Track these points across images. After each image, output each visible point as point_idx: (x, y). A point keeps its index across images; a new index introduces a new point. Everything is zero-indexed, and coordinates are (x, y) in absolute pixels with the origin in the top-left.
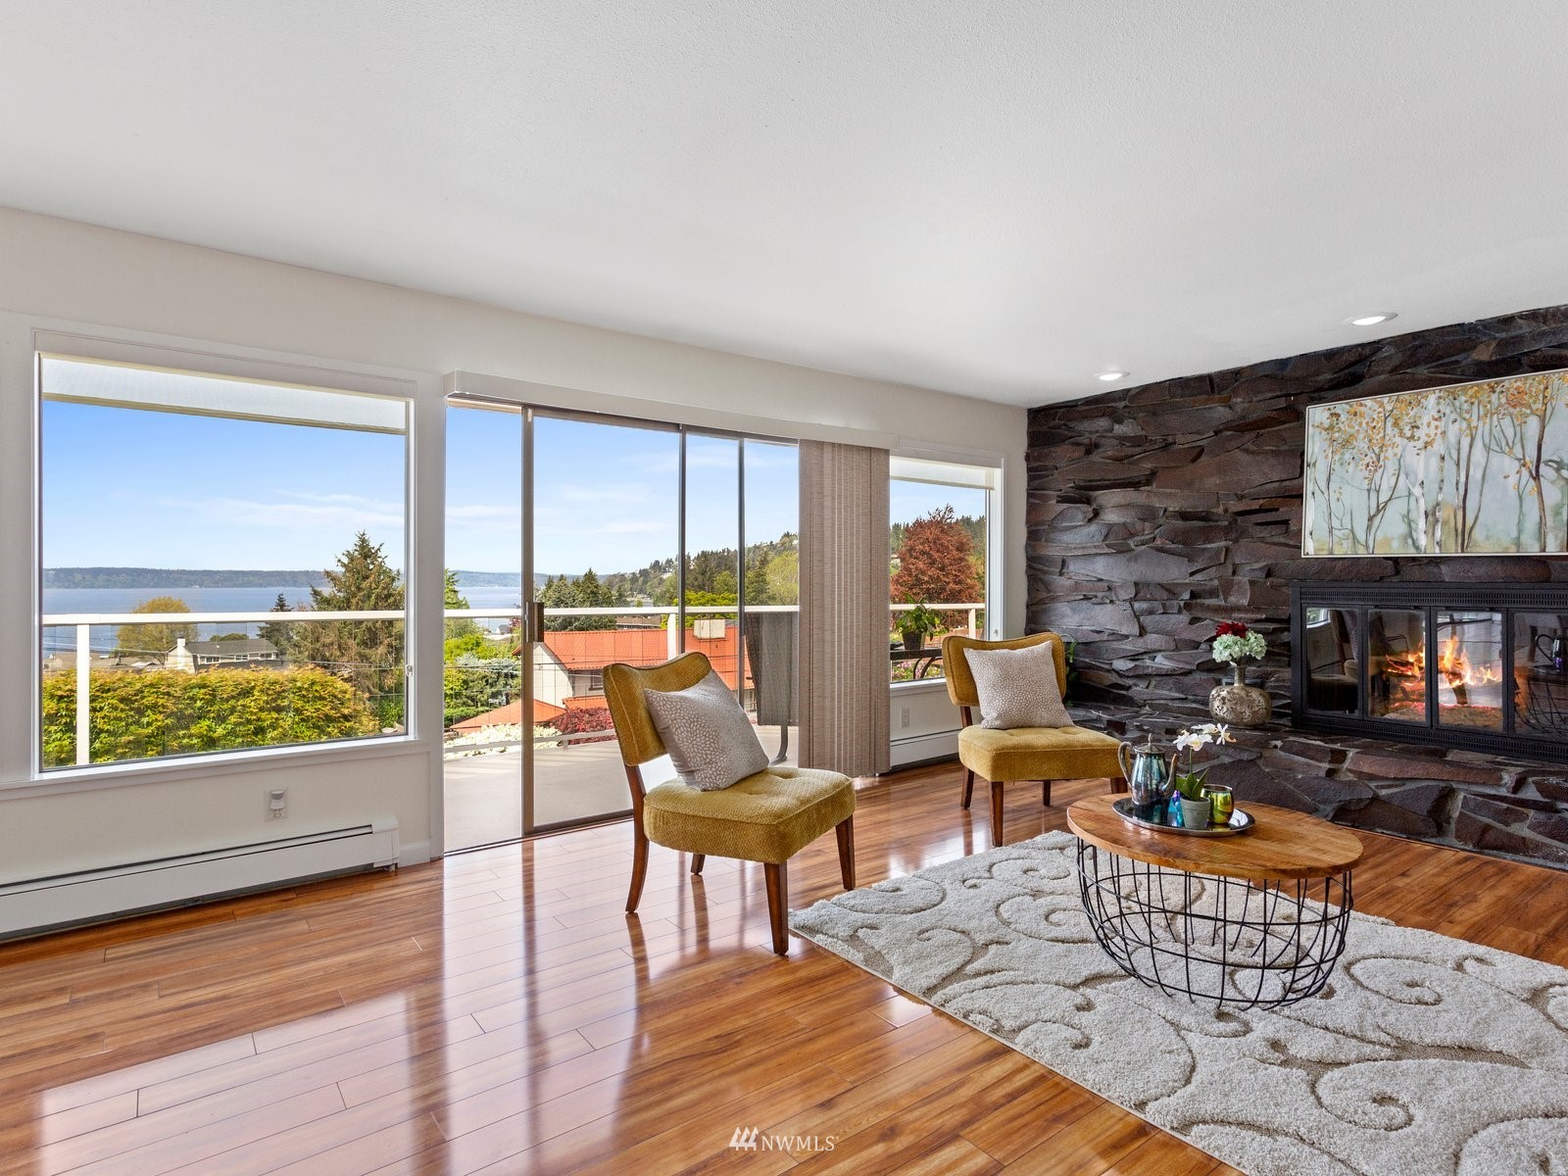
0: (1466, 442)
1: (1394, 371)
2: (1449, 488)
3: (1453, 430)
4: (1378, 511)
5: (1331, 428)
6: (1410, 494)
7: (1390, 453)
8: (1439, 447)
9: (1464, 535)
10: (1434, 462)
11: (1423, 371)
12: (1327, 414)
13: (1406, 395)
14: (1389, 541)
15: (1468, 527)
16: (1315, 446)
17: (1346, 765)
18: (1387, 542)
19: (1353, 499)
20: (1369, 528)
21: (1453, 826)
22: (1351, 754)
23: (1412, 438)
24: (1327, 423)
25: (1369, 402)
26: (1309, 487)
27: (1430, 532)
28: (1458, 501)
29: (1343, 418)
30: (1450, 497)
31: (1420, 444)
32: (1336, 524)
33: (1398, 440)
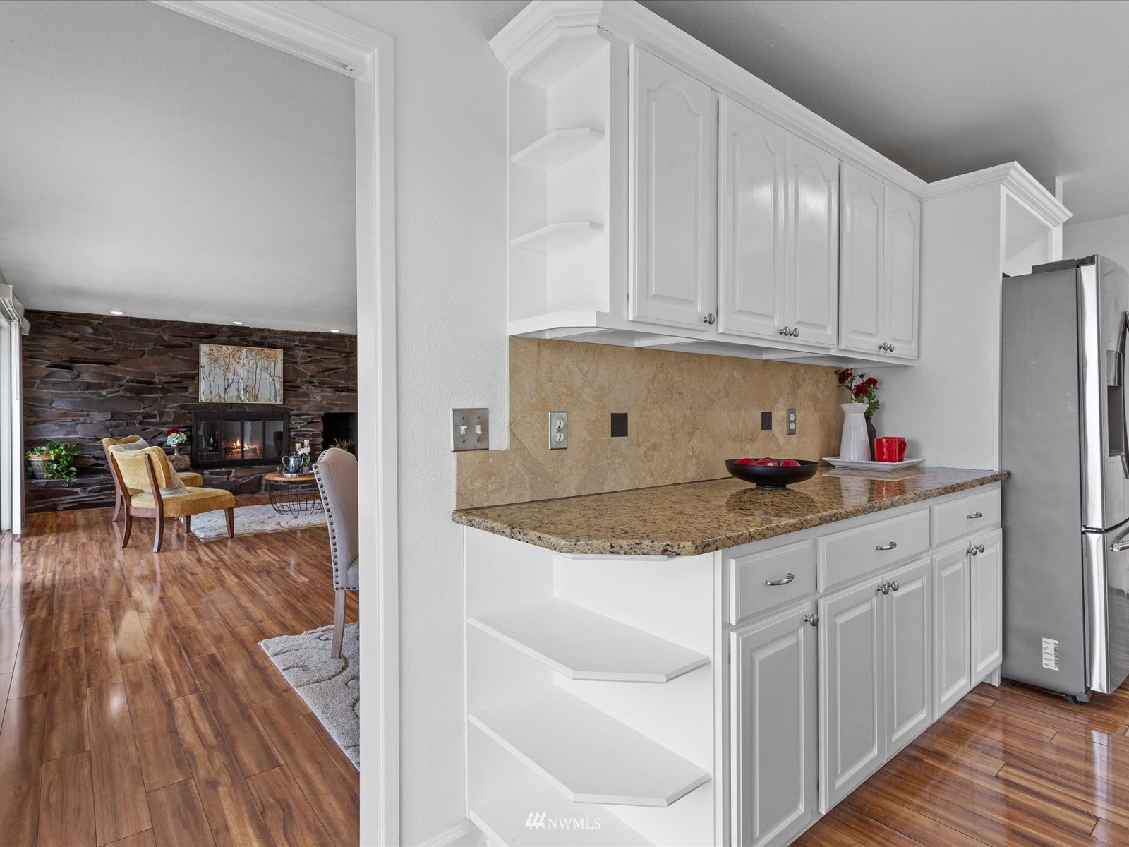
0: (255, 367)
1: (228, 337)
2: (250, 380)
3: (251, 362)
4: (228, 386)
5: (210, 354)
6: (238, 382)
7: (231, 367)
8: (247, 367)
9: (255, 397)
10: (246, 372)
11: (237, 339)
12: (208, 349)
13: (236, 347)
14: (232, 397)
15: (257, 392)
16: (204, 360)
17: (232, 475)
18: (231, 397)
19: (219, 381)
20: (225, 392)
21: (263, 488)
22: (234, 471)
23: (238, 363)
24: (208, 352)
25: (224, 347)
26: (201, 375)
27: (245, 395)
28: (253, 385)
29: (214, 351)
30: (251, 383)
31: (241, 365)
32: (213, 390)
33: (234, 362)
